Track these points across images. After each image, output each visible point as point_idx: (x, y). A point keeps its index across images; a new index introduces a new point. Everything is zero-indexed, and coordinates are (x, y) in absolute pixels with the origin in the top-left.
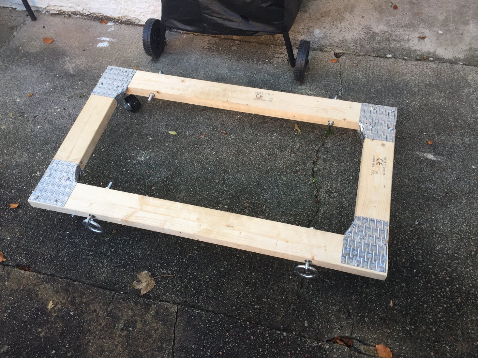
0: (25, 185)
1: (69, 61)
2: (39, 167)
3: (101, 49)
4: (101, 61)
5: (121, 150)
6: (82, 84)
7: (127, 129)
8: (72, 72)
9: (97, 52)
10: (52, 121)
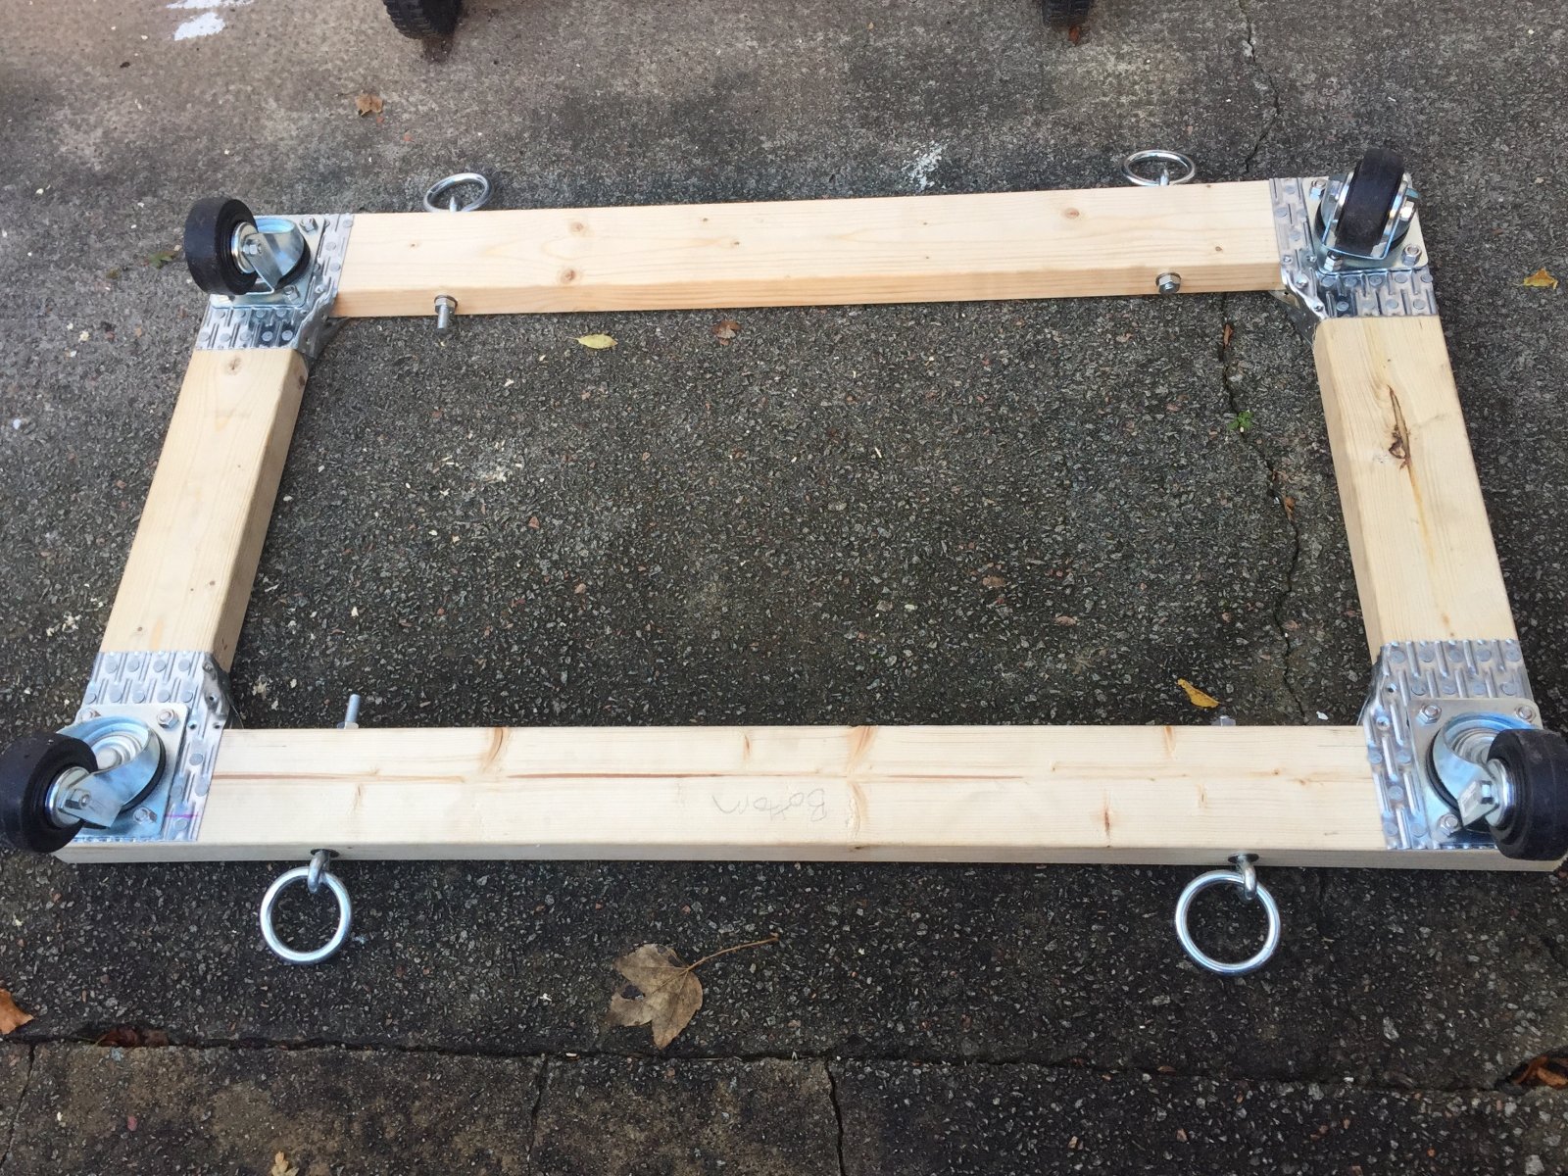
0: (26, 679)
1: (72, 123)
2: (63, 591)
3: (197, 45)
4: (208, 97)
5: (399, 455)
6: (154, 207)
7: (400, 362)
8: (98, 168)
9: (180, 63)
10: (66, 387)
